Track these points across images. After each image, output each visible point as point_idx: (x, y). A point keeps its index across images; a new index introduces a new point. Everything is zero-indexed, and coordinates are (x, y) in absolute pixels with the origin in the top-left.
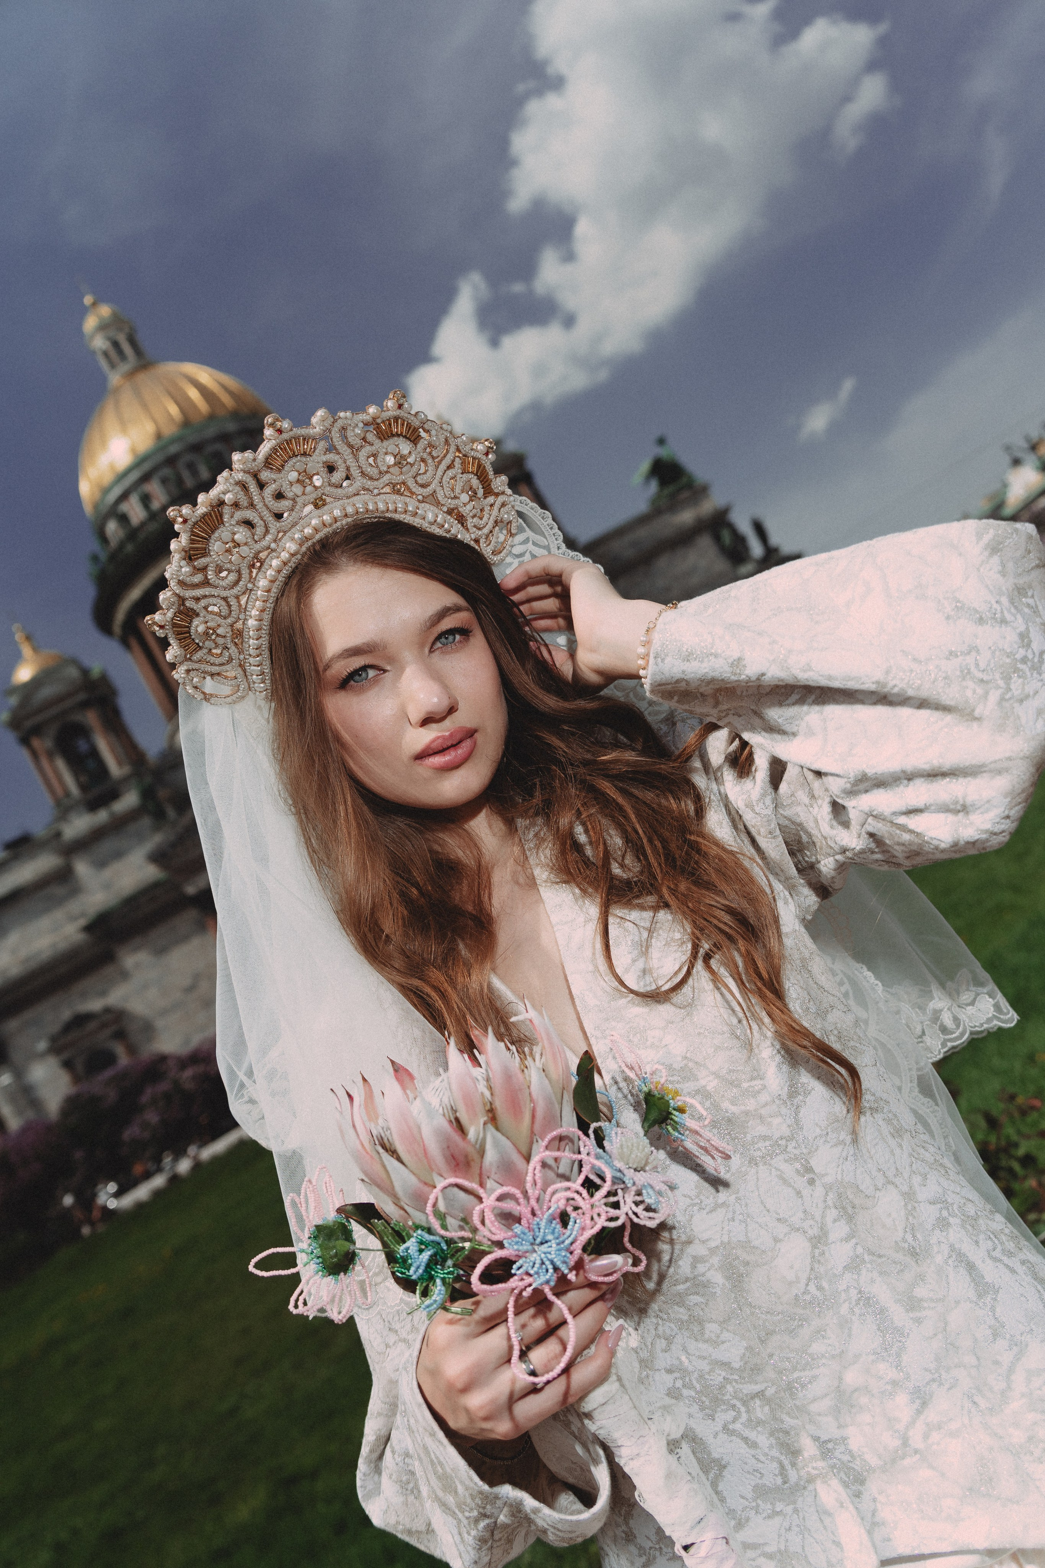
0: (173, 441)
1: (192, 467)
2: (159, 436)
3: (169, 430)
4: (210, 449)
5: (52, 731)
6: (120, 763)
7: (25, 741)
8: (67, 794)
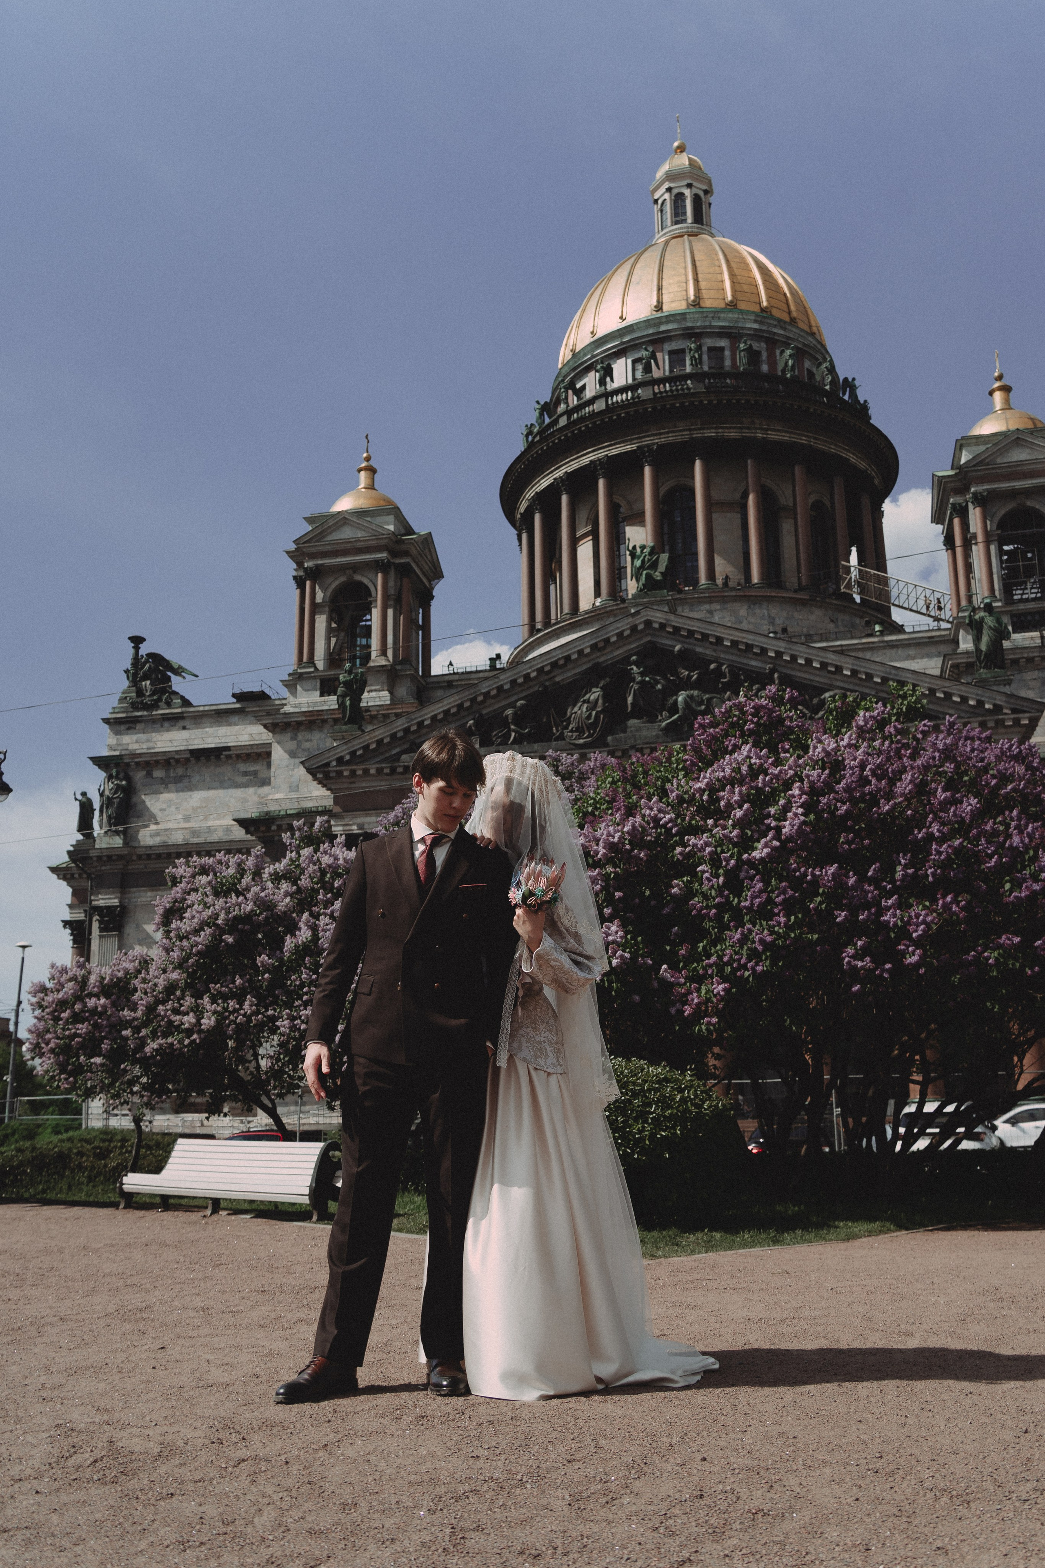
0: (672, 318)
1: (677, 356)
2: (659, 307)
3: (674, 303)
4: (709, 342)
5: (335, 583)
6: (384, 653)
7: (300, 583)
8: (311, 661)
